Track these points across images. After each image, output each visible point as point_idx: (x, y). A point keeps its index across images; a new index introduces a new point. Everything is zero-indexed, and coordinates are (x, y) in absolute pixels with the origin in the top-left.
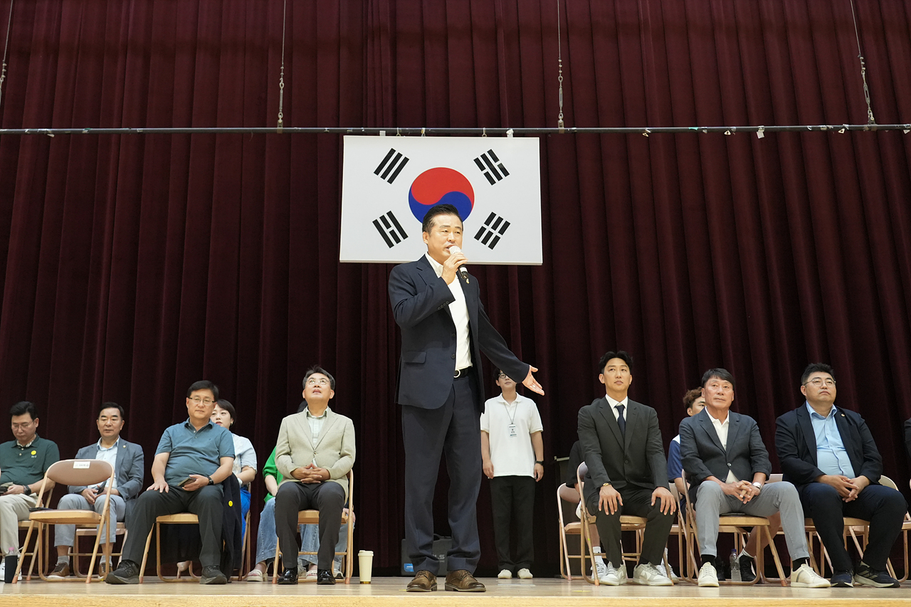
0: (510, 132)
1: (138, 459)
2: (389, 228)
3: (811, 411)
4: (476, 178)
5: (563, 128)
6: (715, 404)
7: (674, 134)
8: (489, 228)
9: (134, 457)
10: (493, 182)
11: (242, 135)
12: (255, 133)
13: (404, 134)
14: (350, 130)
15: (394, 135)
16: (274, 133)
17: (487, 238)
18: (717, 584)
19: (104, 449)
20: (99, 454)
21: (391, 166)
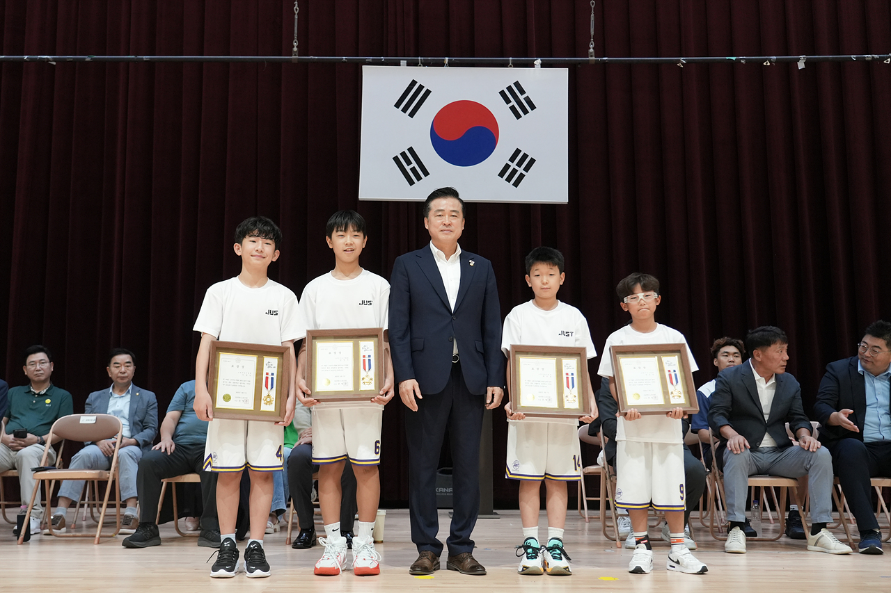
0: (538, 62)
1: (152, 407)
2: (410, 166)
4: (501, 112)
5: (594, 58)
8: (513, 165)
9: (148, 406)
10: (518, 116)
11: (258, 63)
12: (269, 61)
13: (425, 64)
14: (370, 59)
15: (416, 64)
16: (289, 62)
17: (511, 175)
18: (744, 551)
19: (116, 395)
20: (112, 401)
21: (412, 99)
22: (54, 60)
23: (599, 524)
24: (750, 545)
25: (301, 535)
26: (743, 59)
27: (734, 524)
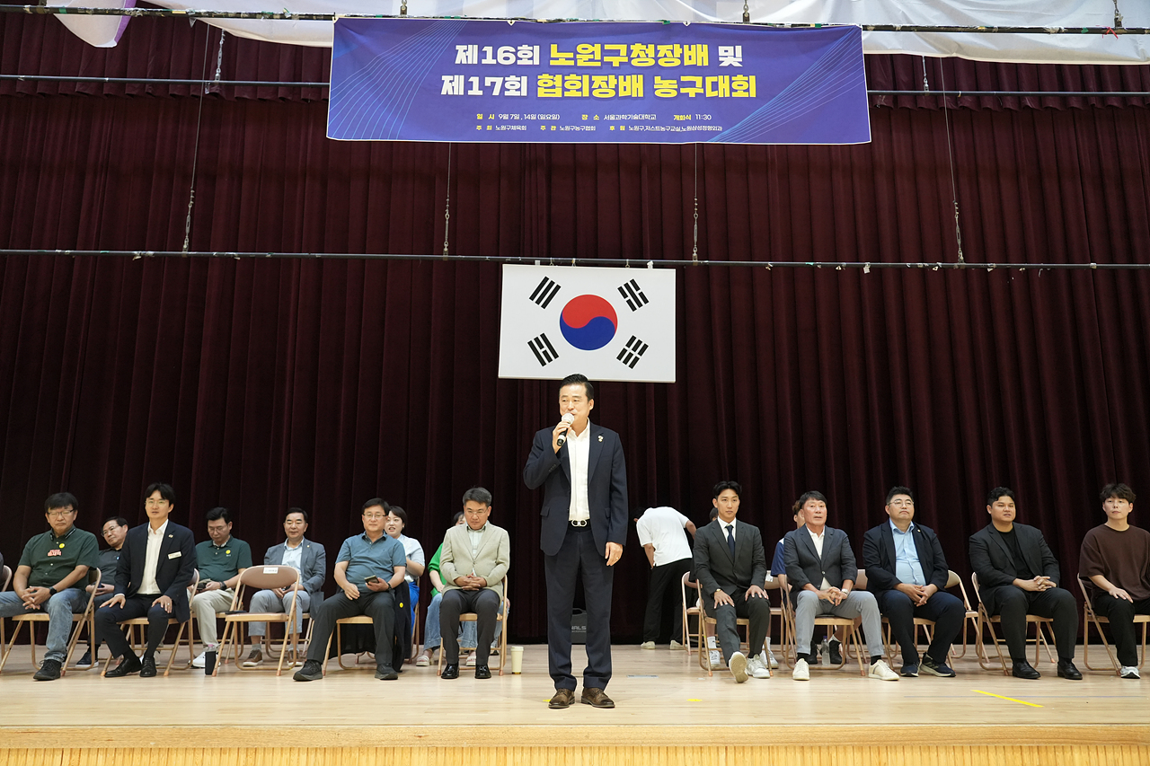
0: (650, 263)
1: (320, 557)
2: (542, 349)
3: (893, 527)
4: (619, 304)
5: (697, 261)
6: (815, 522)
7: (793, 268)
8: (629, 350)
9: (317, 556)
10: (634, 309)
11: (411, 260)
12: (423, 259)
13: (556, 264)
14: (509, 258)
15: (548, 264)
16: (440, 260)
17: (627, 358)
18: (808, 678)
19: (290, 549)
20: (286, 554)
21: (544, 293)
22: (239, 256)
23: (697, 657)
24: (813, 673)
25: (447, 668)
26: (819, 264)
27: (801, 656)
